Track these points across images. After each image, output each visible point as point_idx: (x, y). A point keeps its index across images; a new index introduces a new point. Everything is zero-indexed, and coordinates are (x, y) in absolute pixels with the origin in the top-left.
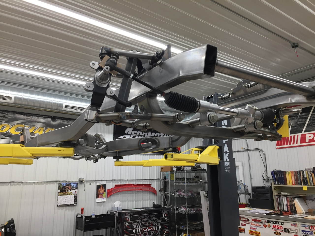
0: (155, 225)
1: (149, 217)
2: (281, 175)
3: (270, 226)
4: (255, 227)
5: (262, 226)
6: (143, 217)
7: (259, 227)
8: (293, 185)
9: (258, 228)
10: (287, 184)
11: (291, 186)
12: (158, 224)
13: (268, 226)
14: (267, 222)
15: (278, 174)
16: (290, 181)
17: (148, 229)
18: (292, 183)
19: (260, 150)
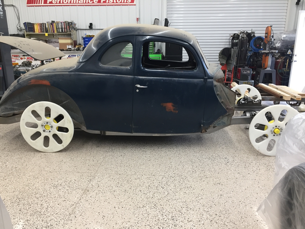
2: (31, 26)
3: (25, 58)
4: (15, 60)
5: (19, 58)
7: (18, 59)
8: (39, 32)
9: (16, 61)
10: (35, 32)
11: (38, 33)
13: (24, 58)
14: (23, 56)
15: (29, 25)
16: (37, 30)
18: (39, 31)
19: (14, 6)
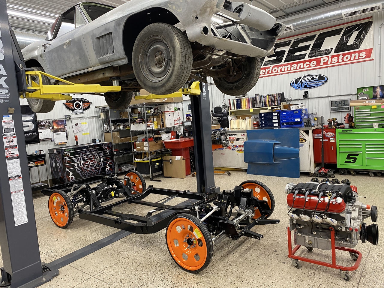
0: (97, 158)
1: (89, 152)
6: (84, 152)
8: (245, 108)
10: (242, 109)
12: (100, 157)
17: (90, 162)
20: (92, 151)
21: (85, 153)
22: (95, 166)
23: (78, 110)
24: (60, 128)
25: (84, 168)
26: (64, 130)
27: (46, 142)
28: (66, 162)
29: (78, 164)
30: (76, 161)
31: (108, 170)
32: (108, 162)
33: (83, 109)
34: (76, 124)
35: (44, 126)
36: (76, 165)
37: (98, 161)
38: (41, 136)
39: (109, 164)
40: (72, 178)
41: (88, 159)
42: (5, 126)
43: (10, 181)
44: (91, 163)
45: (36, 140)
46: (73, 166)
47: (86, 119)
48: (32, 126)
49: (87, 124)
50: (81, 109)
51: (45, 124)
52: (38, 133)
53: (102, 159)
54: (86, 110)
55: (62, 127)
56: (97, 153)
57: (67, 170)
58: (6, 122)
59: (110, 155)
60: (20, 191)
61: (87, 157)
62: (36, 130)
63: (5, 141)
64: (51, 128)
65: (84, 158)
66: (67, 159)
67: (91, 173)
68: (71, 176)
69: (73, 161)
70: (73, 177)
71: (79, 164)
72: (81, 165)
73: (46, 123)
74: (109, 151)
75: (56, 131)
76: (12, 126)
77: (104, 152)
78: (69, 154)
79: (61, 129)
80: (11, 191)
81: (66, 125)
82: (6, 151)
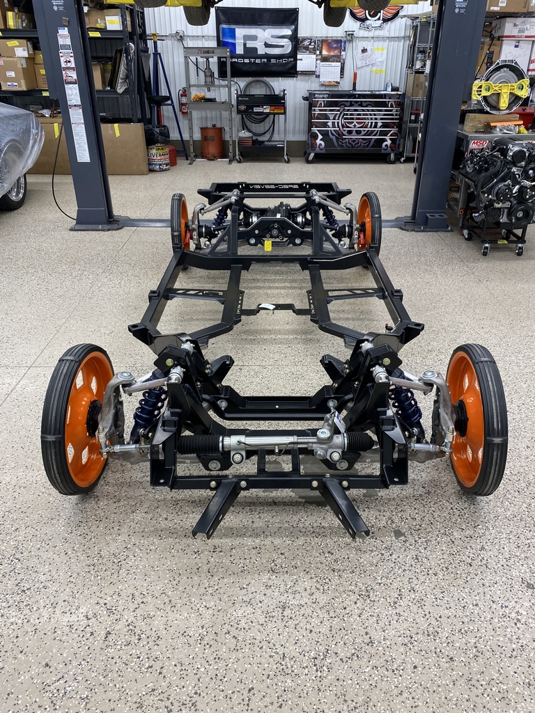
0: (370, 119)
1: (358, 105)
6: (348, 104)
12: (376, 119)
17: (356, 124)
20: (363, 104)
21: (350, 106)
22: (363, 133)
23: (372, 22)
24: (332, 54)
25: (344, 132)
26: (337, 58)
27: (307, 78)
28: (314, 116)
29: (333, 123)
30: (332, 117)
31: (386, 145)
32: (391, 131)
33: (383, 19)
34: (364, 51)
35: (307, 48)
36: (330, 124)
37: (371, 125)
38: (300, 66)
39: (391, 136)
40: (320, 144)
41: (353, 119)
42: (61, 41)
43: (70, 110)
44: (358, 126)
45: (292, 71)
46: (325, 125)
47: (386, 41)
48: (288, 47)
49: (385, 51)
50: (379, 19)
51: (310, 44)
52: (296, 60)
53: (380, 124)
54: (389, 23)
55: (336, 52)
56: (373, 111)
57: (315, 129)
58: (63, 36)
59: (396, 119)
60: (80, 123)
61: (351, 115)
62: (293, 54)
63: (62, 60)
64: (318, 52)
65: (347, 115)
66: (317, 111)
67: (353, 144)
68: (318, 142)
69: (327, 117)
70: (322, 143)
71: (336, 124)
72: (339, 127)
73: (311, 42)
74: (397, 111)
75: (325, 59)
76: (68, 42)
77: (386, 111)
78: (321, 104)
79: (333, 56)
80: (72, 122)
81: (344, 50)
82: (64, 72)
